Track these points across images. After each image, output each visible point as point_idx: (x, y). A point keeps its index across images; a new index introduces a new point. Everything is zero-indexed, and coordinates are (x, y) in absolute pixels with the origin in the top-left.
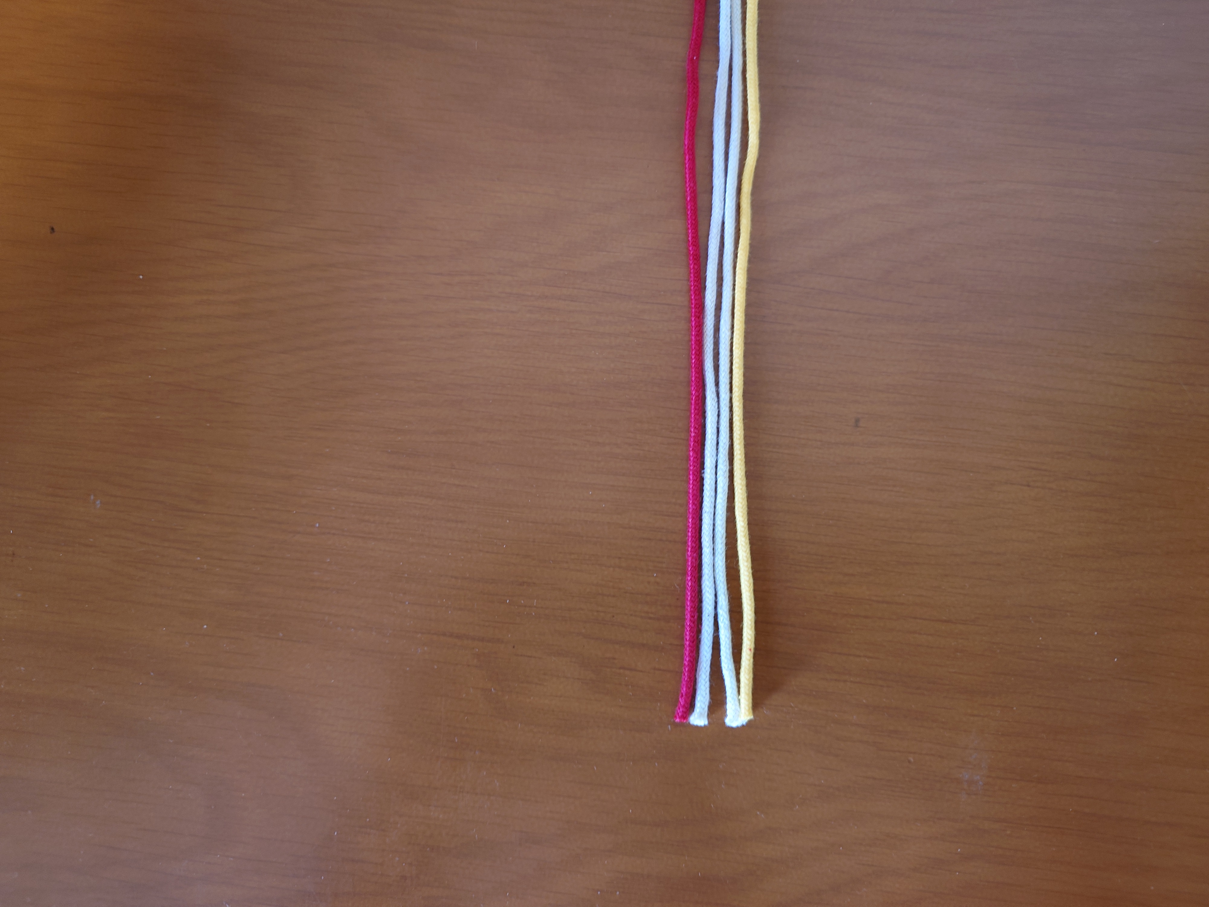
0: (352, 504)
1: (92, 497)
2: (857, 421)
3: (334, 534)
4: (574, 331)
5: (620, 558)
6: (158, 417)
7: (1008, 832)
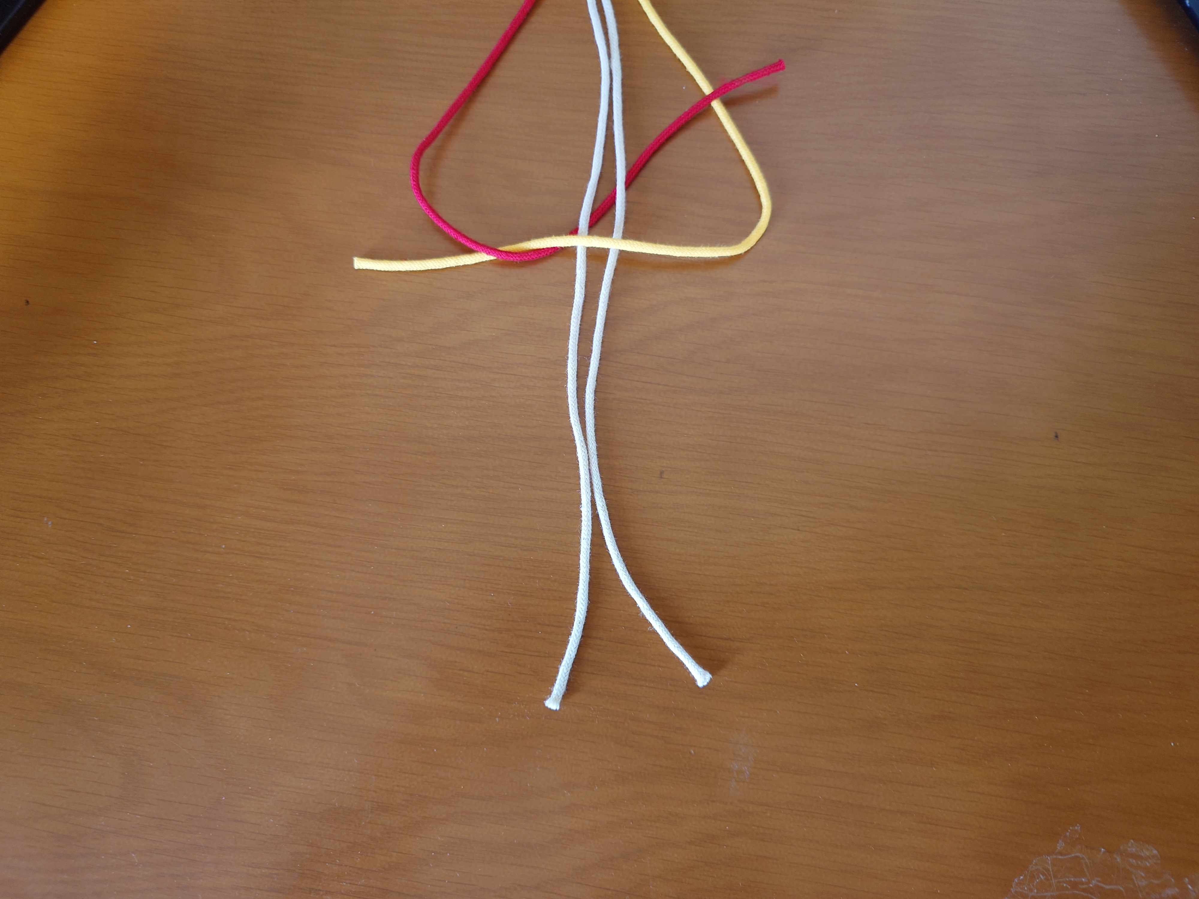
0: (253, 530)
1: (46, 519)
2: (662, 473)
3: (237, 554)
4: (438, 394)
5: (465, 580)
6: (102, 456)
7: (769, 814)
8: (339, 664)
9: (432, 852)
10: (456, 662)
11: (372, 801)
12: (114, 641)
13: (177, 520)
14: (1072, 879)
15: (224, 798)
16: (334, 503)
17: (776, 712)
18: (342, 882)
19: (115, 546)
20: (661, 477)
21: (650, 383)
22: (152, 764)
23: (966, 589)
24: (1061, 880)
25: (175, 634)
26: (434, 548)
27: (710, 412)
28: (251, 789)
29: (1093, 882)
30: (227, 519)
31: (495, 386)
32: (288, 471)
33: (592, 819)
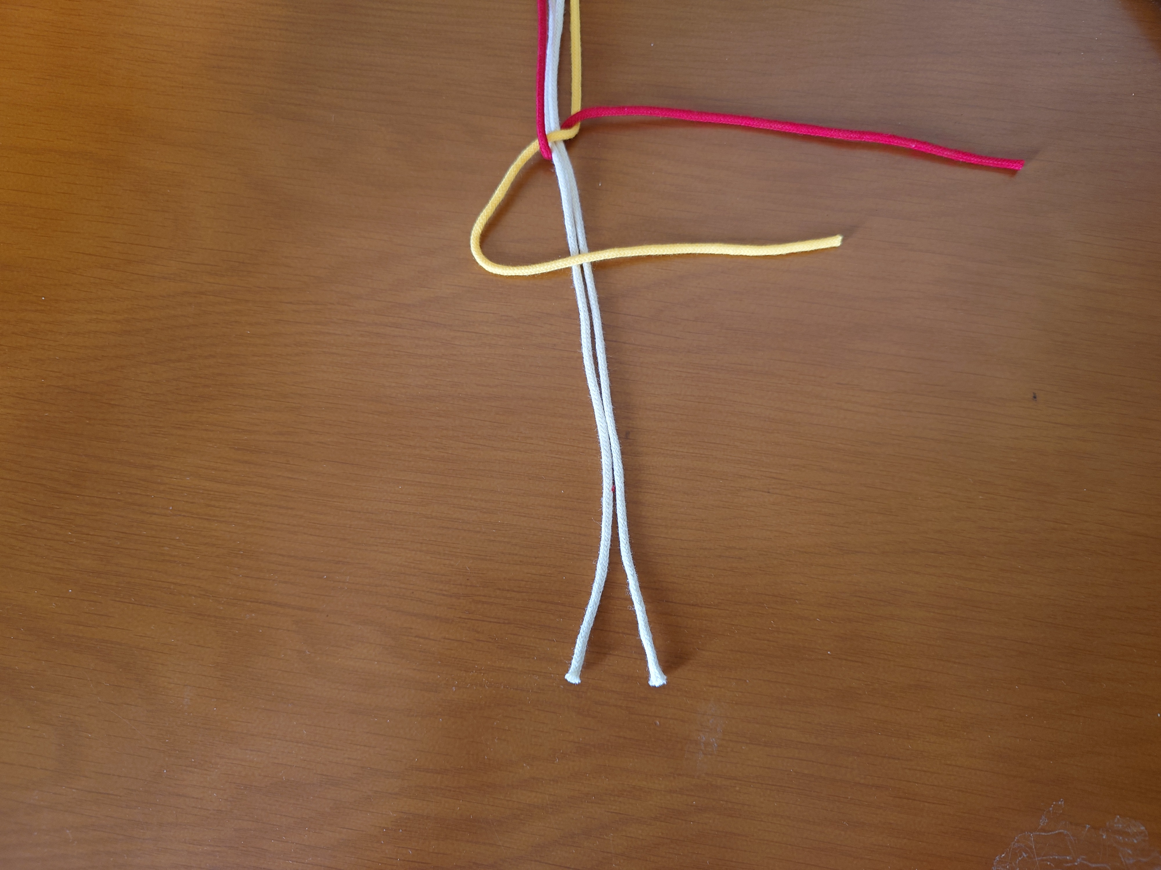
0: (201, 491)
3: (184, 516)
6: (47, 414)
8: (289, 631)
9: (384, 828)
10: (412, 629)
11: (322, 775)
12: (54, 606)
13: (123, 481)
14: (1056, 857)
15: (165, 771)
16: (287, 464)
17: (746, 681)
18: (288, 861)
19: (58, 507)
20: (627, 438)
22: (90, 736)
23: (942, 553)
24: (1044, 858)
25: (118, 599)
26: (390, 510)
28: (194, 762)
29: (1078, 860)
30: (175, 480)
31: (455, 344)
32: (240, 431)
33: (553, 793)
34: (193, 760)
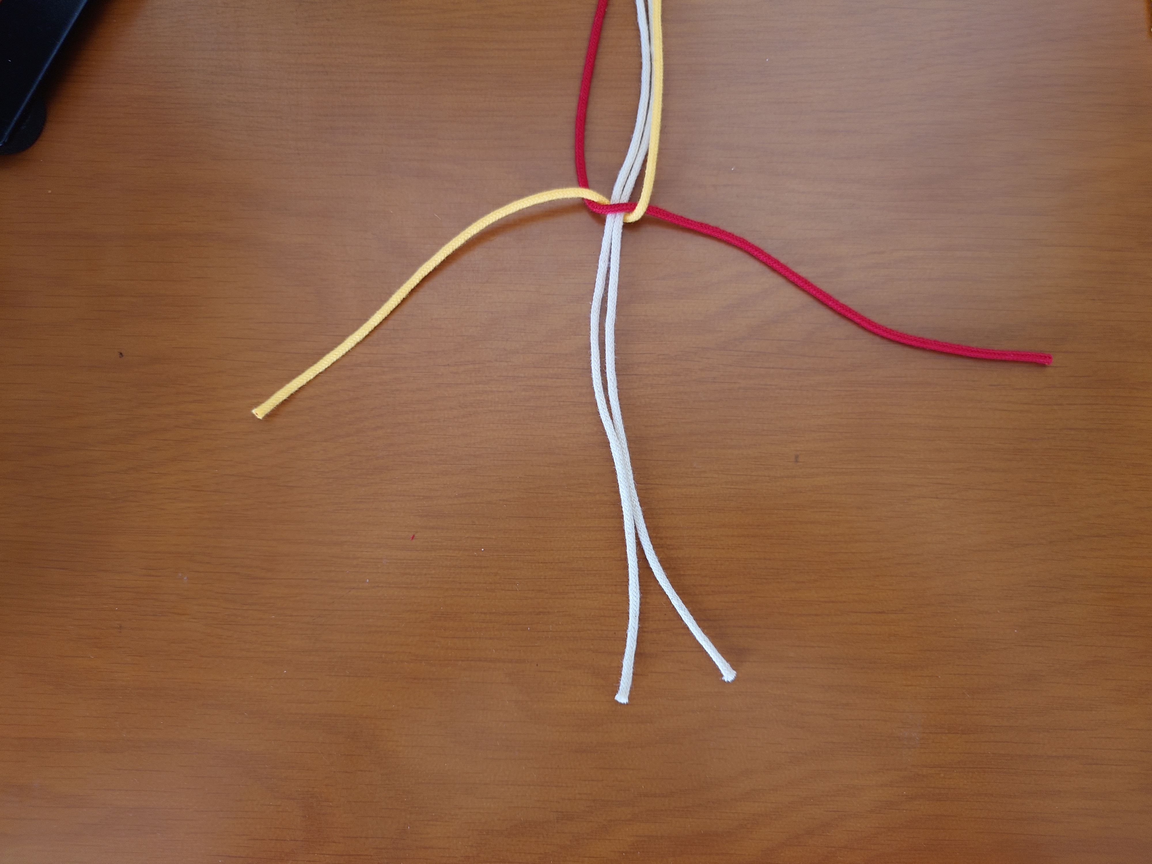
0: (394, 561)
1: (180, 575)
6: (227, 504)
7: (942, 775)
8: (503, 683)
9: (623, 852)
11: (557, 812)
12: (272, 688)
13: (316, 560)
15: (409, 828)
16: (473, 525)
17: (937, 677)
19: (257, 593)
20: (797, 461)
21: (773, 368)
22: (331, 804)
23: (1104, 536)
25: (333, 674)
26: (580, 558)
27: (836, 390)
30: (367, 553)
32: (421, 498)
33: (774, 802)
34: (434, 814)
